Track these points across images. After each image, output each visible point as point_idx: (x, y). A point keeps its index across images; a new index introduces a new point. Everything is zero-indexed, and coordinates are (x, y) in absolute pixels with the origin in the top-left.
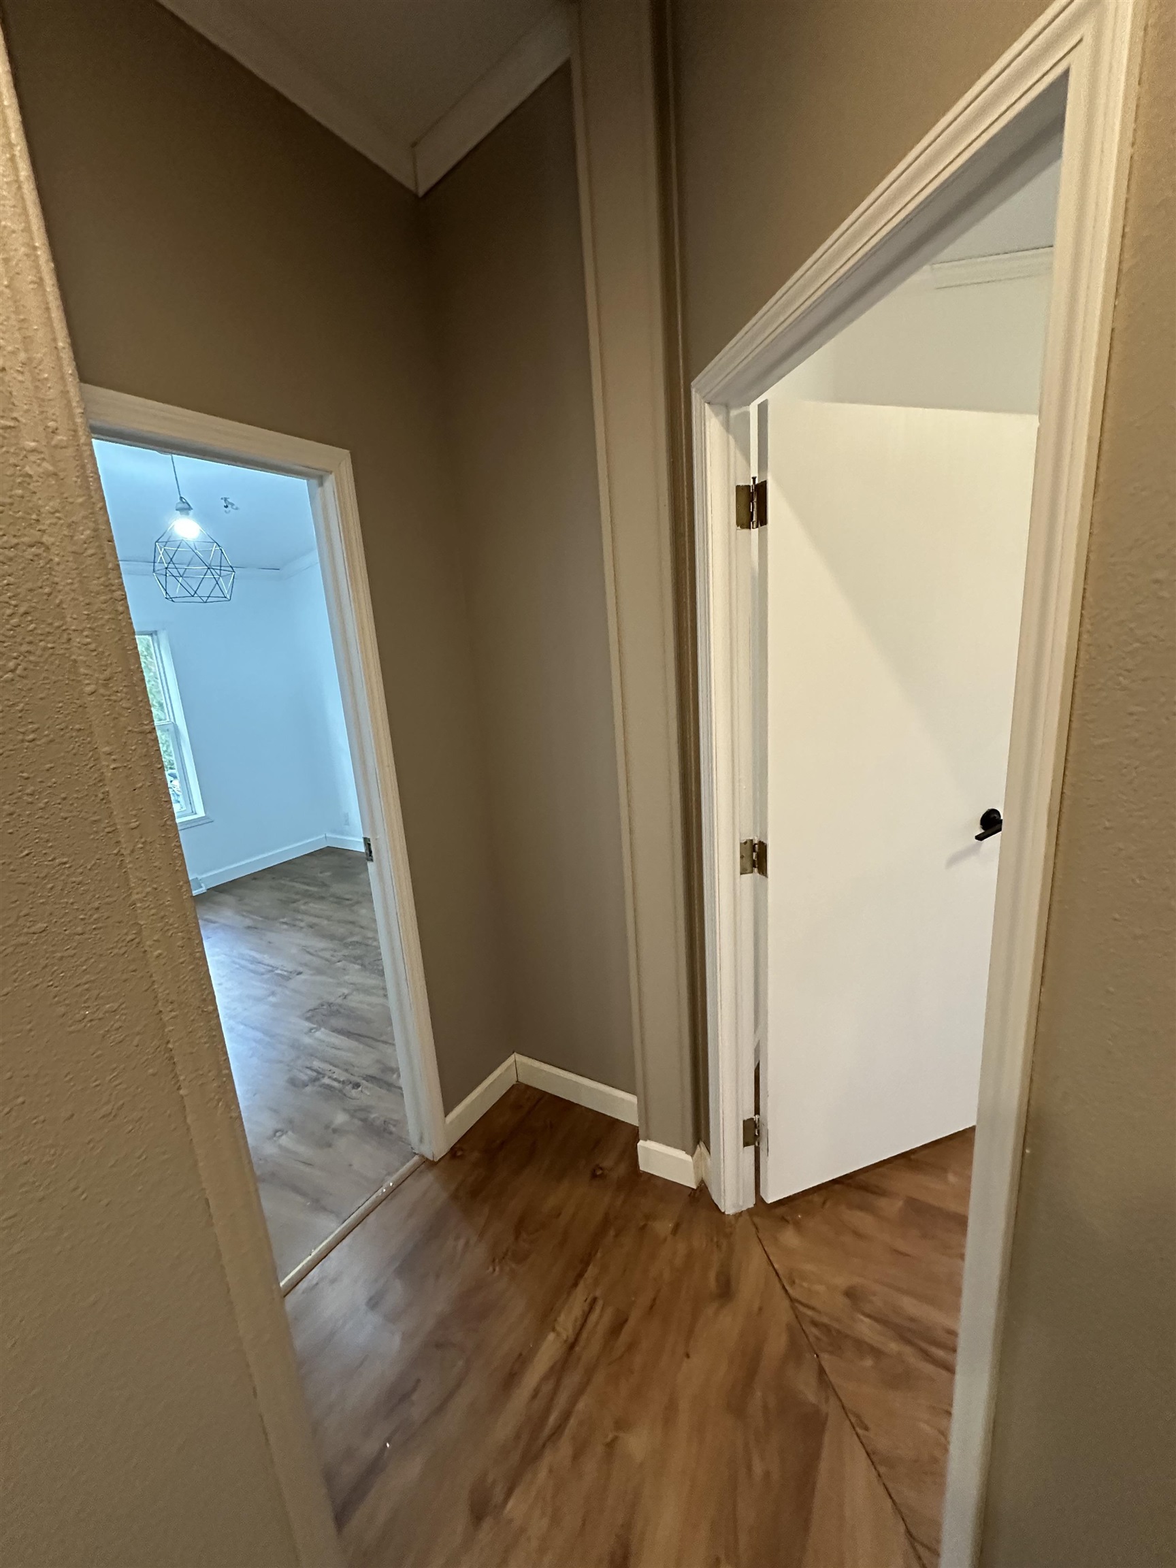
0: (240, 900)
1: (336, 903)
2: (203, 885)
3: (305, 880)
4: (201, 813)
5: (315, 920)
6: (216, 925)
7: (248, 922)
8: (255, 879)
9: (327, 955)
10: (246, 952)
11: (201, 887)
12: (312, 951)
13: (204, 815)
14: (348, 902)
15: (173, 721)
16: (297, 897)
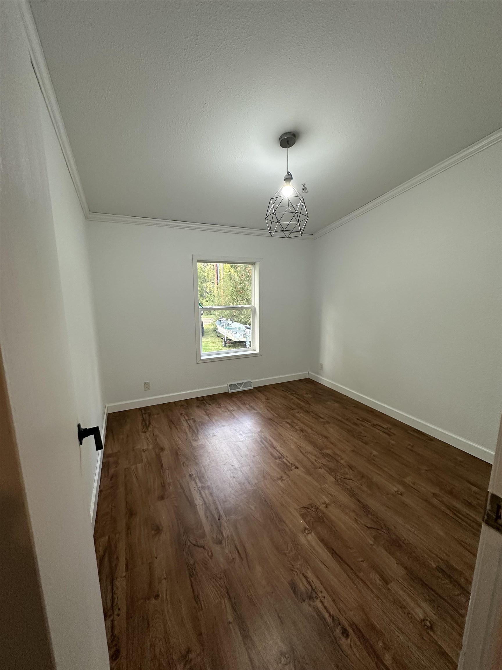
0: (267, 399)
1: (315, 418)
2: (252, 385)
3: (298, 397)
4: (257, 351)
5: (306, 428)
6: (255, 411)
7: (270, 416)
8: (274, 388)
9: (313, 458)
10: (268, 437)
11: (252, 386)
12: (303, 452)
13: (258, 352)
14: (321, 420)
15: (254, 305)
16: (294, 407)
